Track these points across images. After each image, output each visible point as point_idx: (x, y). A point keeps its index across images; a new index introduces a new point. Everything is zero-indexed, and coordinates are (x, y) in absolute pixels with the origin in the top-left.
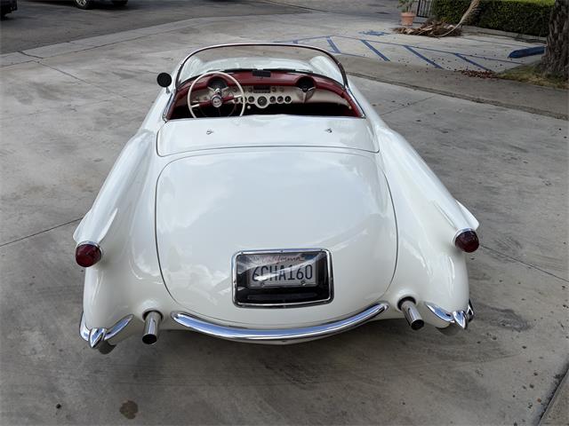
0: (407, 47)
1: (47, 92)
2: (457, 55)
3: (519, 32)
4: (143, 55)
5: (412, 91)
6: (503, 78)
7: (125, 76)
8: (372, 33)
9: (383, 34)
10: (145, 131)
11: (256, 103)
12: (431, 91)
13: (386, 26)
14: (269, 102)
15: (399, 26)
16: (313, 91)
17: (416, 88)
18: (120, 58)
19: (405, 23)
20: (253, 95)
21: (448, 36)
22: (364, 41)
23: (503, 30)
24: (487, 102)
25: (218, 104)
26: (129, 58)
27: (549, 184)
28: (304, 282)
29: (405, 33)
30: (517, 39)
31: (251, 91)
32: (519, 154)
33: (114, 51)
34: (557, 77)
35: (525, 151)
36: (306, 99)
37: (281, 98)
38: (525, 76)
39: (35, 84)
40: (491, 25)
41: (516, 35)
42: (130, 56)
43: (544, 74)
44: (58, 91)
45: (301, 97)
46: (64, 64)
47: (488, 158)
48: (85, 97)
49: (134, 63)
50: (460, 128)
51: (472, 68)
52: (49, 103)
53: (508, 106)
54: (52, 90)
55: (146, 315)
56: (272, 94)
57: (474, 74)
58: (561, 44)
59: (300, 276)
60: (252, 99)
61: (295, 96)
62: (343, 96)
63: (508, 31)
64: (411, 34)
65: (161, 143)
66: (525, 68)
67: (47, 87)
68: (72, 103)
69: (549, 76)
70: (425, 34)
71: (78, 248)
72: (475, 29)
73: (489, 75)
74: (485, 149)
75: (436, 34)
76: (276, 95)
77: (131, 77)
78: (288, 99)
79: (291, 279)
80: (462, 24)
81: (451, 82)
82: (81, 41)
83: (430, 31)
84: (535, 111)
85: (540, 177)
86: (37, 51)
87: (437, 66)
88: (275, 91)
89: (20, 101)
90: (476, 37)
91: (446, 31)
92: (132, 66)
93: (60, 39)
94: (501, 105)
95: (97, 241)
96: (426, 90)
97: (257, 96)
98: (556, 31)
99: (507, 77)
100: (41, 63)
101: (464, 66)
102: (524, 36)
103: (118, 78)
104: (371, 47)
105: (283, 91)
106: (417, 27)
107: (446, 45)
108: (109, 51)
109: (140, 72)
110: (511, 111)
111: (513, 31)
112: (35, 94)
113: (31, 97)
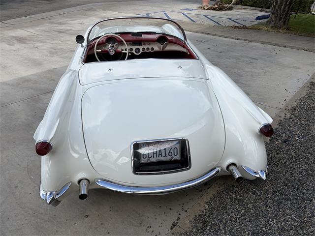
0: (205, 16)
1: (21, 40)
2: (230, 19)
3: (262, 7)
4: (68, 22)
5: (206, 36)
6: (251, 29)
7: (60, 32)
8: (187, 9)
9: (193, 10)
10: (71, 70)
11: (134, 51)
12: (216, 35)
13: (195, 6)
14: (141, 51)
15: (201, 6)
16: (167, 44)
17: (208, 34)
18: (55, 24)
19: (204, 4)
20: (132, 47)
21: (226, 10)
22: (183, 13)
23: (254, 6)
24: (241, 40)
25: (112, 53)
26: (60, 24)
27: (265, 72)
28: (173, 157)
29: (204, 9)
30: (261, 11)
31: (131, 45)
32: (253, 61)
33: (51, 21)
34: (276, 27)
35: (257, 60)
36: (163, 49)
37: (148, 48)
38: (261, 27)
39: (13, 37)
40: (248, 4)
41: (261, 9)
42: (60, 23)
43: (270, 26)
44: (26, 40)
45: (160, 48)
46: (27, 27)
47: (240, 63)
48: (41, 42)
49: (63, 26)
50: (228, 51)
51: (237, 25)
52: (23, 45)
53: (251, 41)
54: (23, 39)
55: (79, 181)
56: (143, 46)
57: (237, 27)
58: (277, 10)
59: (170, 154)
60: (131, 49)
61: (157, 47)
62: (184, 47)
63: (256, 7)
64: (207, 9)
65: (81, 76)
66: (262, 24)
67: (20, 38)
68: (35, 45)
69: (272, 27)
70: (214, 9)
71: (37, 144)
72: (240, 6)
73: (244, 28)
74: (239, 59)
75: (220, 9)
76: (146, 47)
77: (63, 32)
78: (152, 49)
79: (165, 156)
80: (233, 4)
81: (225, 31)
82: (33, 16)
83: (217, 8)
84: (264, 43)
85: (262, 69)
86: (11, 21)
87: (219, 24)
88: (145, 45)
89: (8, 45)
90: (240, 11)
91: (225, 7)
92: (63, 27)
93: (22, 15)
94: (248, 41)
95: (48, 139)
96: (213, 35)
97: (134, 48)
98: (274, 4)
99: (253, 28)
100: (14, 27)
101: (233, 24)
102: (265, 9)
103: (57, 33)
104: (187, 16)
105: (149, 44)
106: (210, 6)
107: (224, 14)
108: (49, 21)
109: (67, 30)
110: (253, 43)
111: (259, 7)
112: (15, 41)
113: (13, 42)
